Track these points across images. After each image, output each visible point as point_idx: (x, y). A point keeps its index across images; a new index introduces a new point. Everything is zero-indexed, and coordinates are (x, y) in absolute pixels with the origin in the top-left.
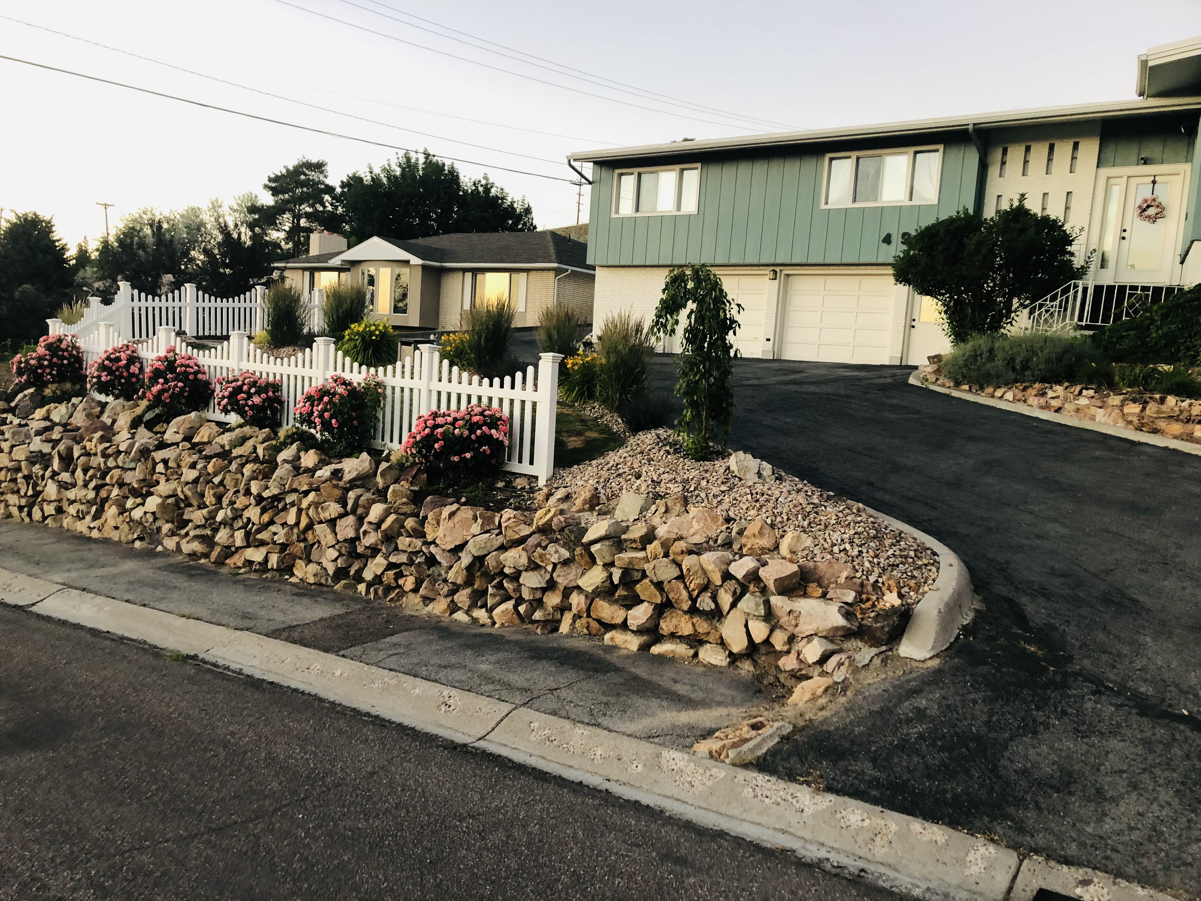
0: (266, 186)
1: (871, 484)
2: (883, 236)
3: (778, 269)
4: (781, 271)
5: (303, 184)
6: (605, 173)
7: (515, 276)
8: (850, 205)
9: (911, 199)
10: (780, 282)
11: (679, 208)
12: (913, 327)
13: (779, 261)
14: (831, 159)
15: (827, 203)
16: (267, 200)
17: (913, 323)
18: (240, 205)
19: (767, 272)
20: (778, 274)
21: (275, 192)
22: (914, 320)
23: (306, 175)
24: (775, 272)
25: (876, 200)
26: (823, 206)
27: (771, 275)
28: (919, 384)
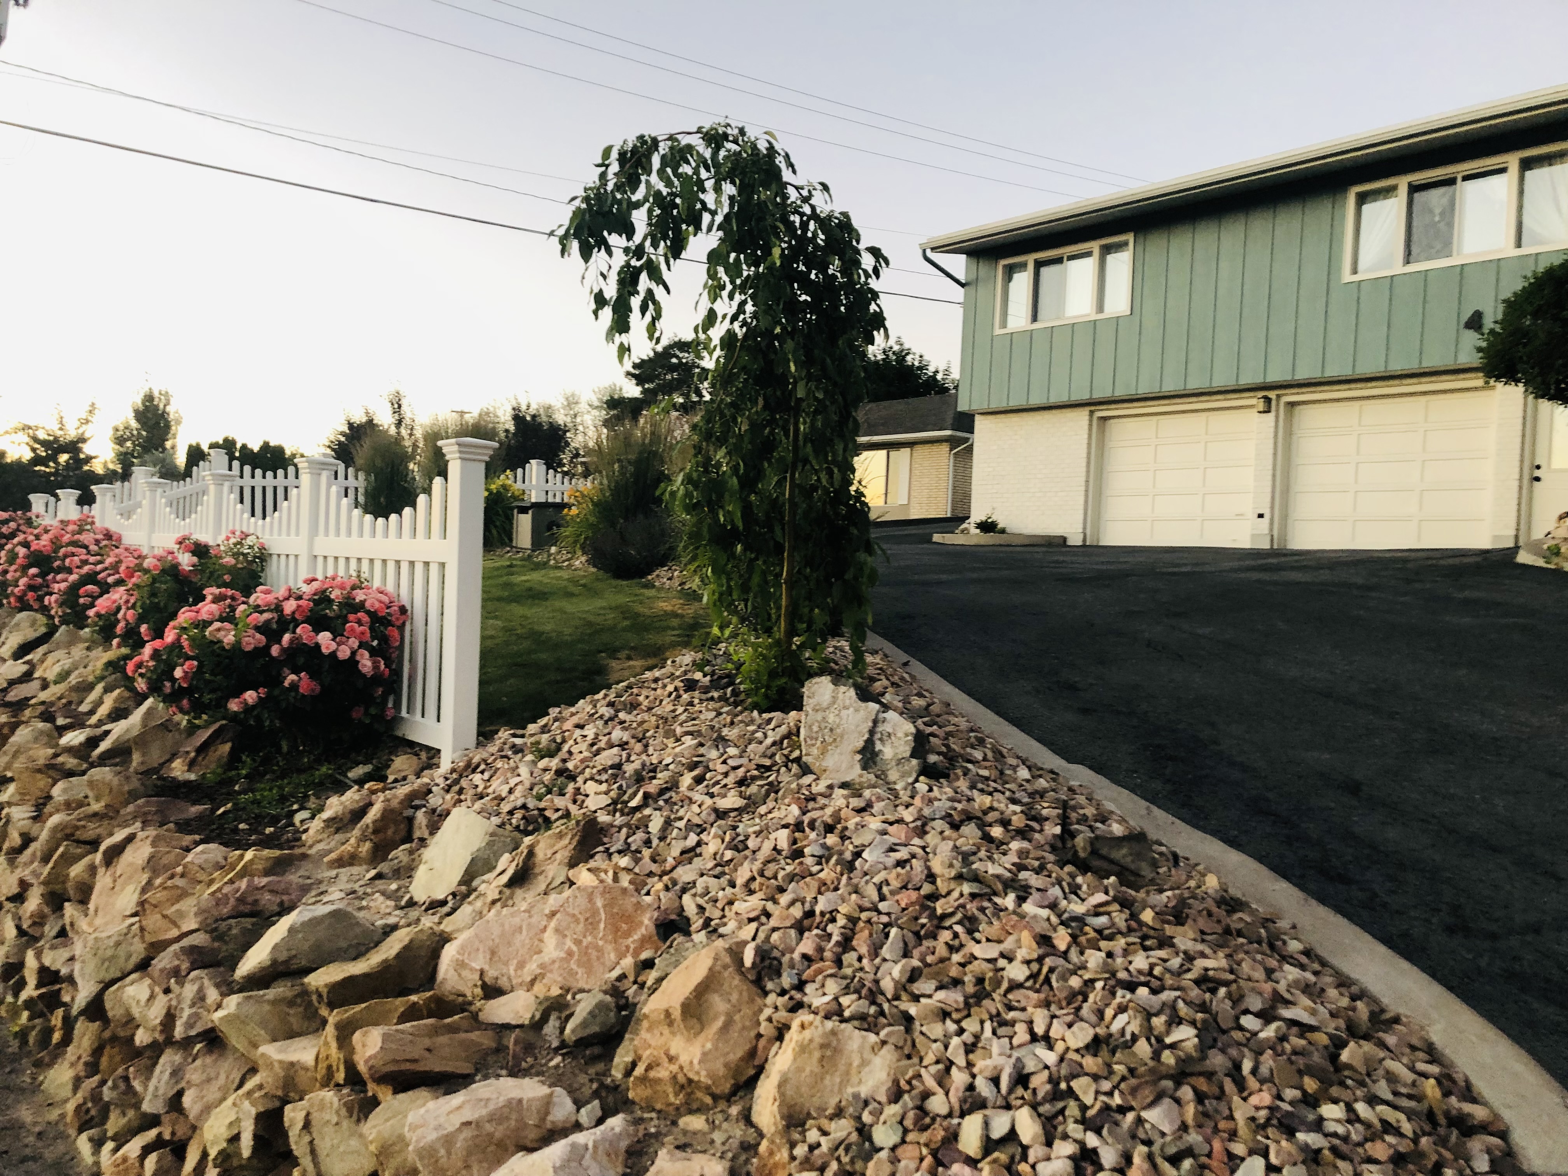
0: (628, 374)
1: (1353, 788)
2: (1467, 315)
3: (1272, 395)
4: (1278, 396)
5: (673, 368)
6: (984, 269)
7: (893, 454)
8: (1399, 268)
9: (1519, 245)
10: (1277, 417)
11: (1100, 308)
12: (1537, 479)
13: (1273, 377)
14: (1362, 199)
15: (1355, 271)
16: (633, 390)
17: (1537, 473)
18: (600, 400)
19: (1253, 401)
20: (1274, 403)
21: (640, 380)
22: (1538, 467)
23: (677, 357)
24: (1268, 400)
25: (1449, 255)
26: (1347, 277)
27: (1261, 406)
28: (1540, 563)
